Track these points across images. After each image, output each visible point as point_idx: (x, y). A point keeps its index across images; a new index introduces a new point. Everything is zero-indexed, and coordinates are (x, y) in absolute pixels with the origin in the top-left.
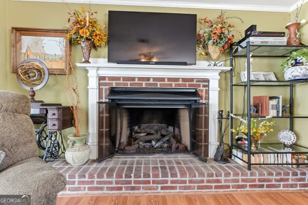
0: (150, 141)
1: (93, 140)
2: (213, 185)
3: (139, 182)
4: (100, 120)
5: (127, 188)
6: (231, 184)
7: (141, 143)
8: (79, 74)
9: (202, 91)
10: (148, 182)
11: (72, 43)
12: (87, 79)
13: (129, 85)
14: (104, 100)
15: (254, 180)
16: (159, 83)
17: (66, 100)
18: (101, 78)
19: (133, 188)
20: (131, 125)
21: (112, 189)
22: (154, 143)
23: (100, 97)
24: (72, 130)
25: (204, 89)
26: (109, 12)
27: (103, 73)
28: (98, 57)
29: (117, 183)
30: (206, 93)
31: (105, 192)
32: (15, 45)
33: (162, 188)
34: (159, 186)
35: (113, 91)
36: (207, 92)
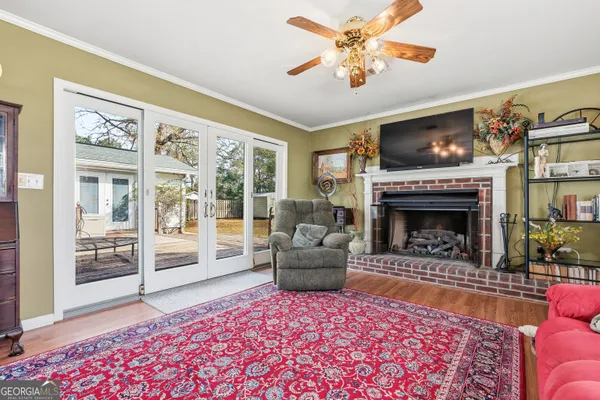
0: (426, 246)
1: (368, 237)
2: (476, 285)
3: (402, 270)
4: (374, 221)
5: (391, 274)
6: (497, 288)
7: (416, 247)
8: (357, 182)
9: (482, 191)
10: (409, 271)
11: (351, 158)
12: (363, 185)
13: (398, 189)
14: (377, 203)
15: (531, 290)
16: (428, 185)
17: (348, 203)
18: (375, 184)
19: (397, 274)
20: (409, 230)
21: (380, 272)
22: (429, 248)
23: (374, 200)
24: (352, 227)
25: (485, 189)
26: (382, 126)
27: (375, 180)
28: (372, 165)
29: (384, 267)
30: (487, 193)
31: (375, 273)
32: (314, 164)
33: (422, 279)
34: (419, 276)
35: (385, 195)
36: (490, 193)
